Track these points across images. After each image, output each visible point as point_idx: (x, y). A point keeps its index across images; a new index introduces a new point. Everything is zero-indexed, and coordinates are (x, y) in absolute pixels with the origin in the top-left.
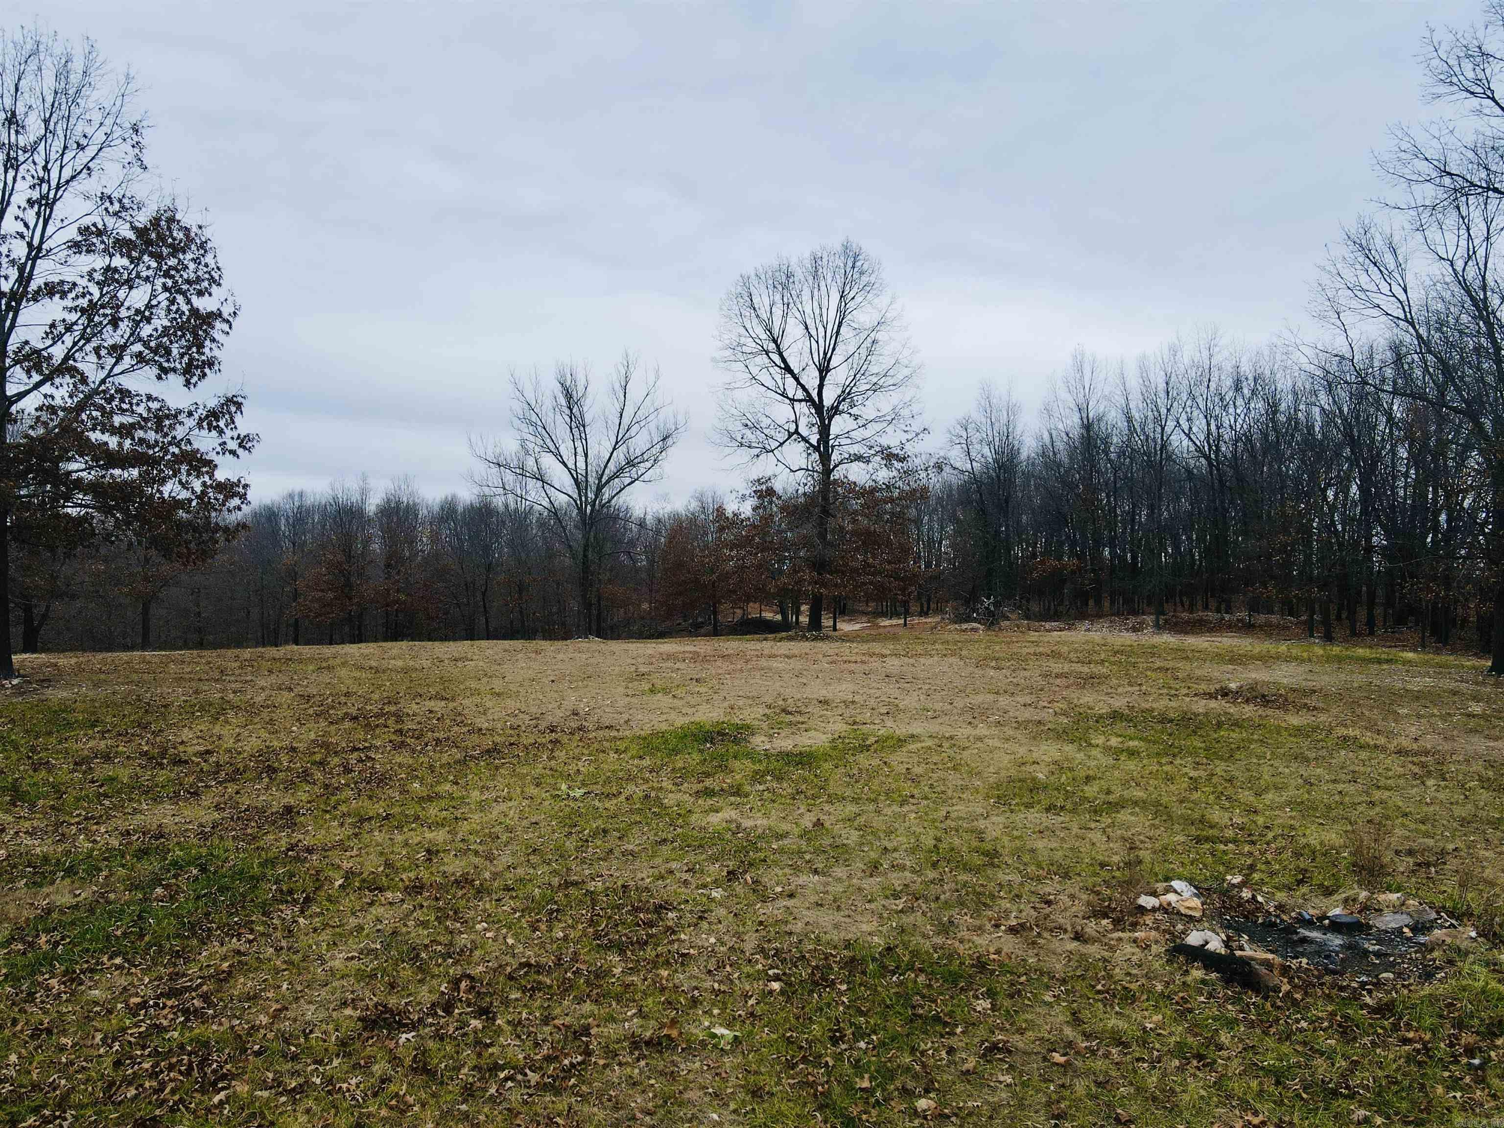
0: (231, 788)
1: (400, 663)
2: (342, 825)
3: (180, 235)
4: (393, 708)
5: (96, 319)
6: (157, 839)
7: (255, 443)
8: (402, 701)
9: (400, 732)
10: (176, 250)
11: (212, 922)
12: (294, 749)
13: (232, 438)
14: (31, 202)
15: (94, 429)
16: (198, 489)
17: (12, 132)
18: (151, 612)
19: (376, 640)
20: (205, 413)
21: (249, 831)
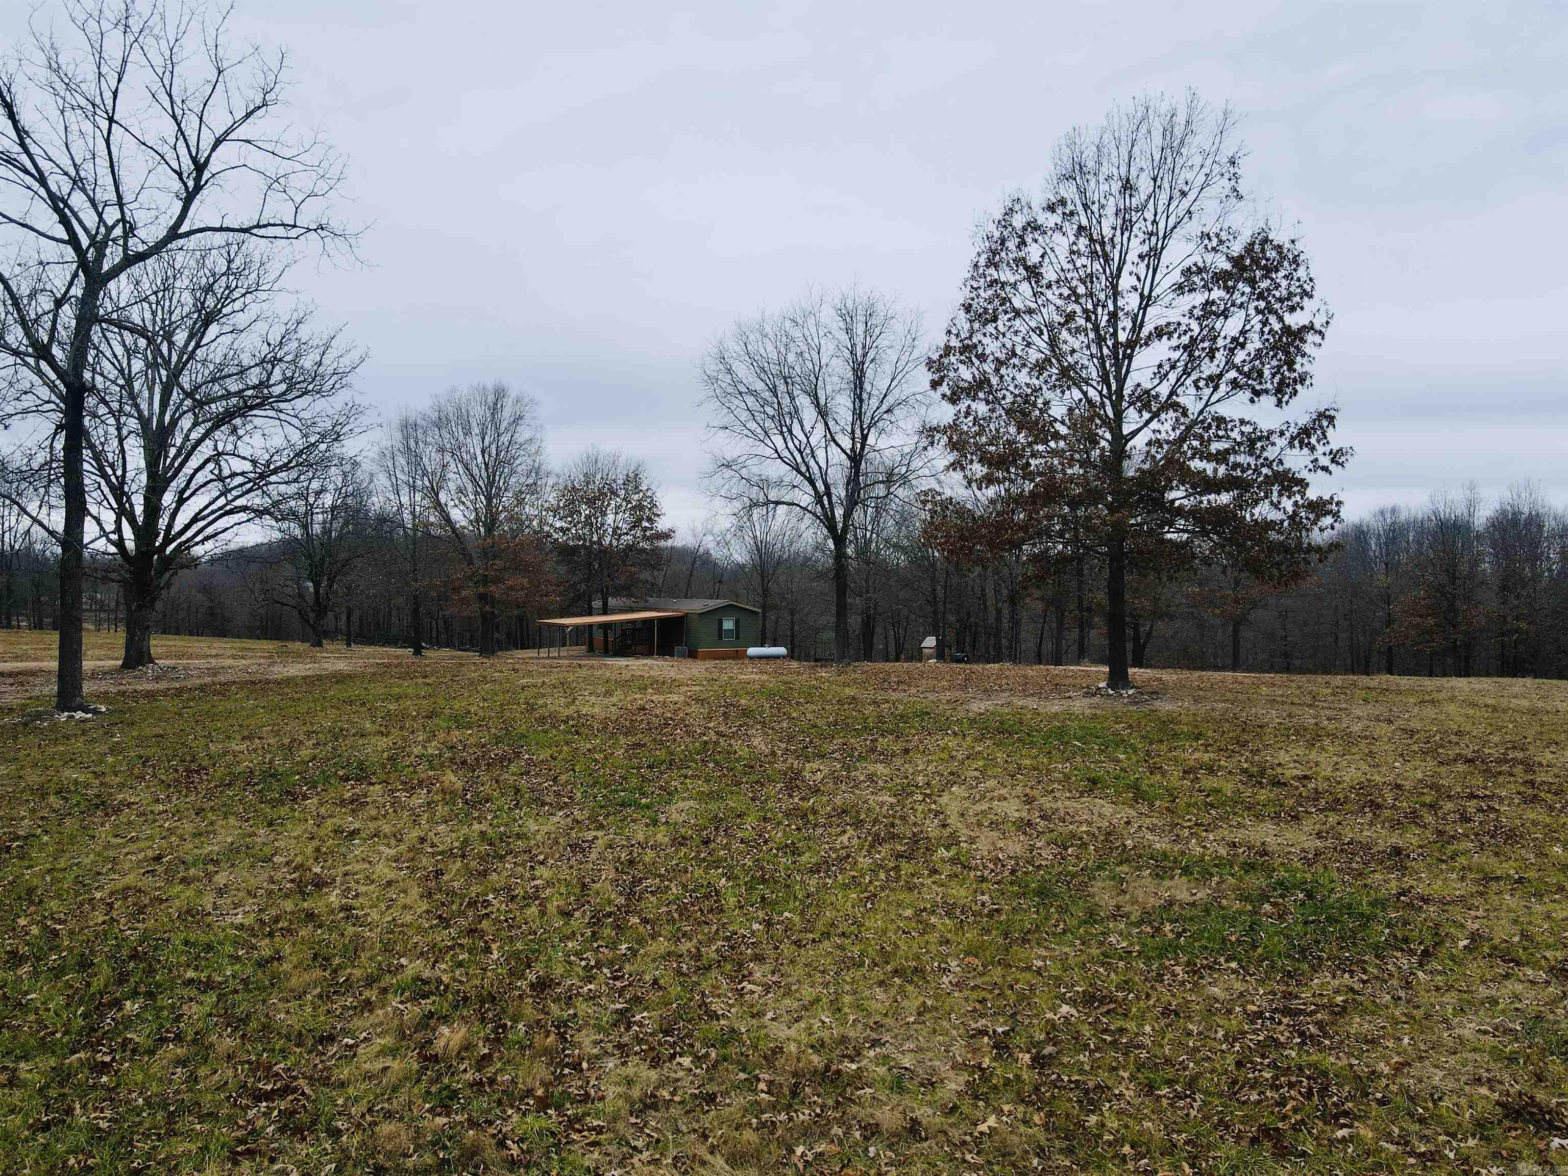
0: (1333, 819)
1: (1525, 703)
2: (1463, 879)
3: (1272, 254)
4: (1520, 755)
5: (1197, 353)
6: (1261, 856)
7: (1348, 457)
8: (1531, 747)
9: (1532, 783)
10: (1269, 270)
11: (1322, 951)
12: (1398, 787)
13: (1324, 454)
14: (1141, 257)
15: (1193, 458)
16: (1290, 509)
17: (1127, 196)
18: (1240, 635)
19: (1488, 675)
20: (1296, 431)
21: (1354, 865)
